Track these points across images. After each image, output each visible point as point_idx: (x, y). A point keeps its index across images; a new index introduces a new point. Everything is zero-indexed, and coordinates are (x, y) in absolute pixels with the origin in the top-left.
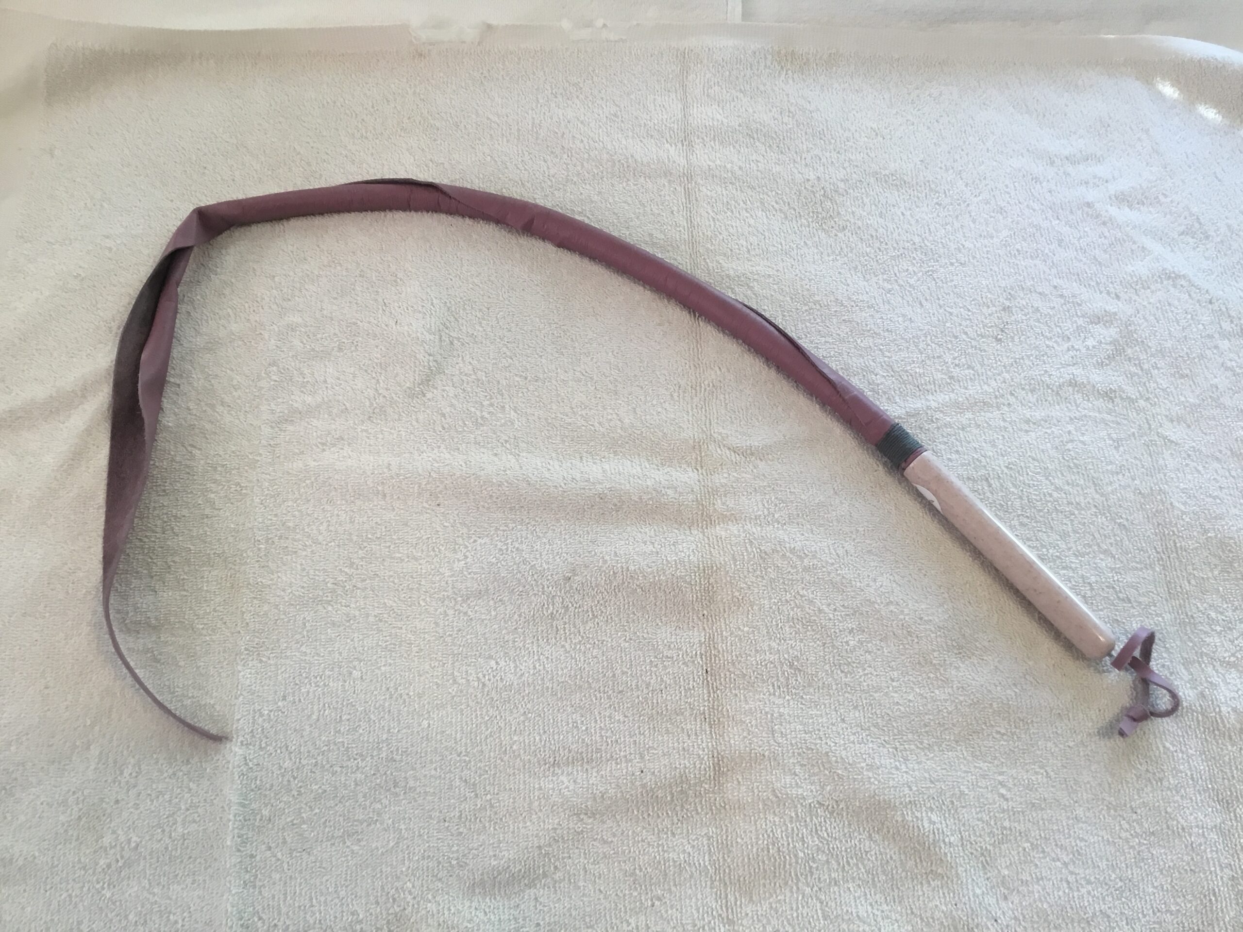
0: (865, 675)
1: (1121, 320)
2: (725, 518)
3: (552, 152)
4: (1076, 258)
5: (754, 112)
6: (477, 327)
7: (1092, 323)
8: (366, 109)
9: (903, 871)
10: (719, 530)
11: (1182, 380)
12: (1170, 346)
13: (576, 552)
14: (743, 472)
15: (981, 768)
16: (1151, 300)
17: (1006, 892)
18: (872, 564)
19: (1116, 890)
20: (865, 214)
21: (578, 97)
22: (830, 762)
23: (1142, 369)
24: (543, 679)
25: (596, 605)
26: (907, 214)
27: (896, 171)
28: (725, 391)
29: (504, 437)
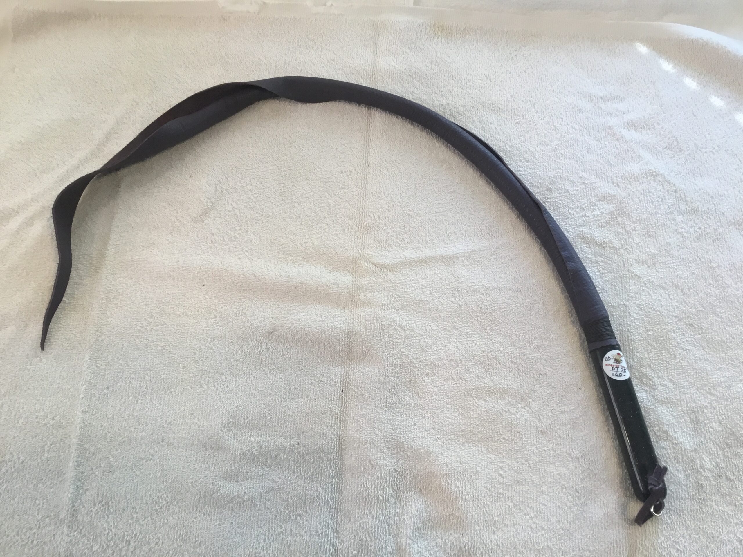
0: (432, 399)
1: (618, 200)
2: (364, 304)
4: (596, 160)
5: (415, 62)
6: (239, 184)
7: (600, 201)
9: (437, 512)
10: (359, 311)
11: (649, 239)
12: (645, 217)
13: (277, 317)
14: (379, 278)
15: (491, 458)
16: (638, 189)
17: (495, 530)
18: (445, 336)
19: (559, 535)
21: (313, 48)
22: (403, 447)
23: (625, 230)
24: (250, 388)
25: (285, 349)
26: (499, 128)
27: (495, 102)
28: (375, 229)
29: (246, 249)
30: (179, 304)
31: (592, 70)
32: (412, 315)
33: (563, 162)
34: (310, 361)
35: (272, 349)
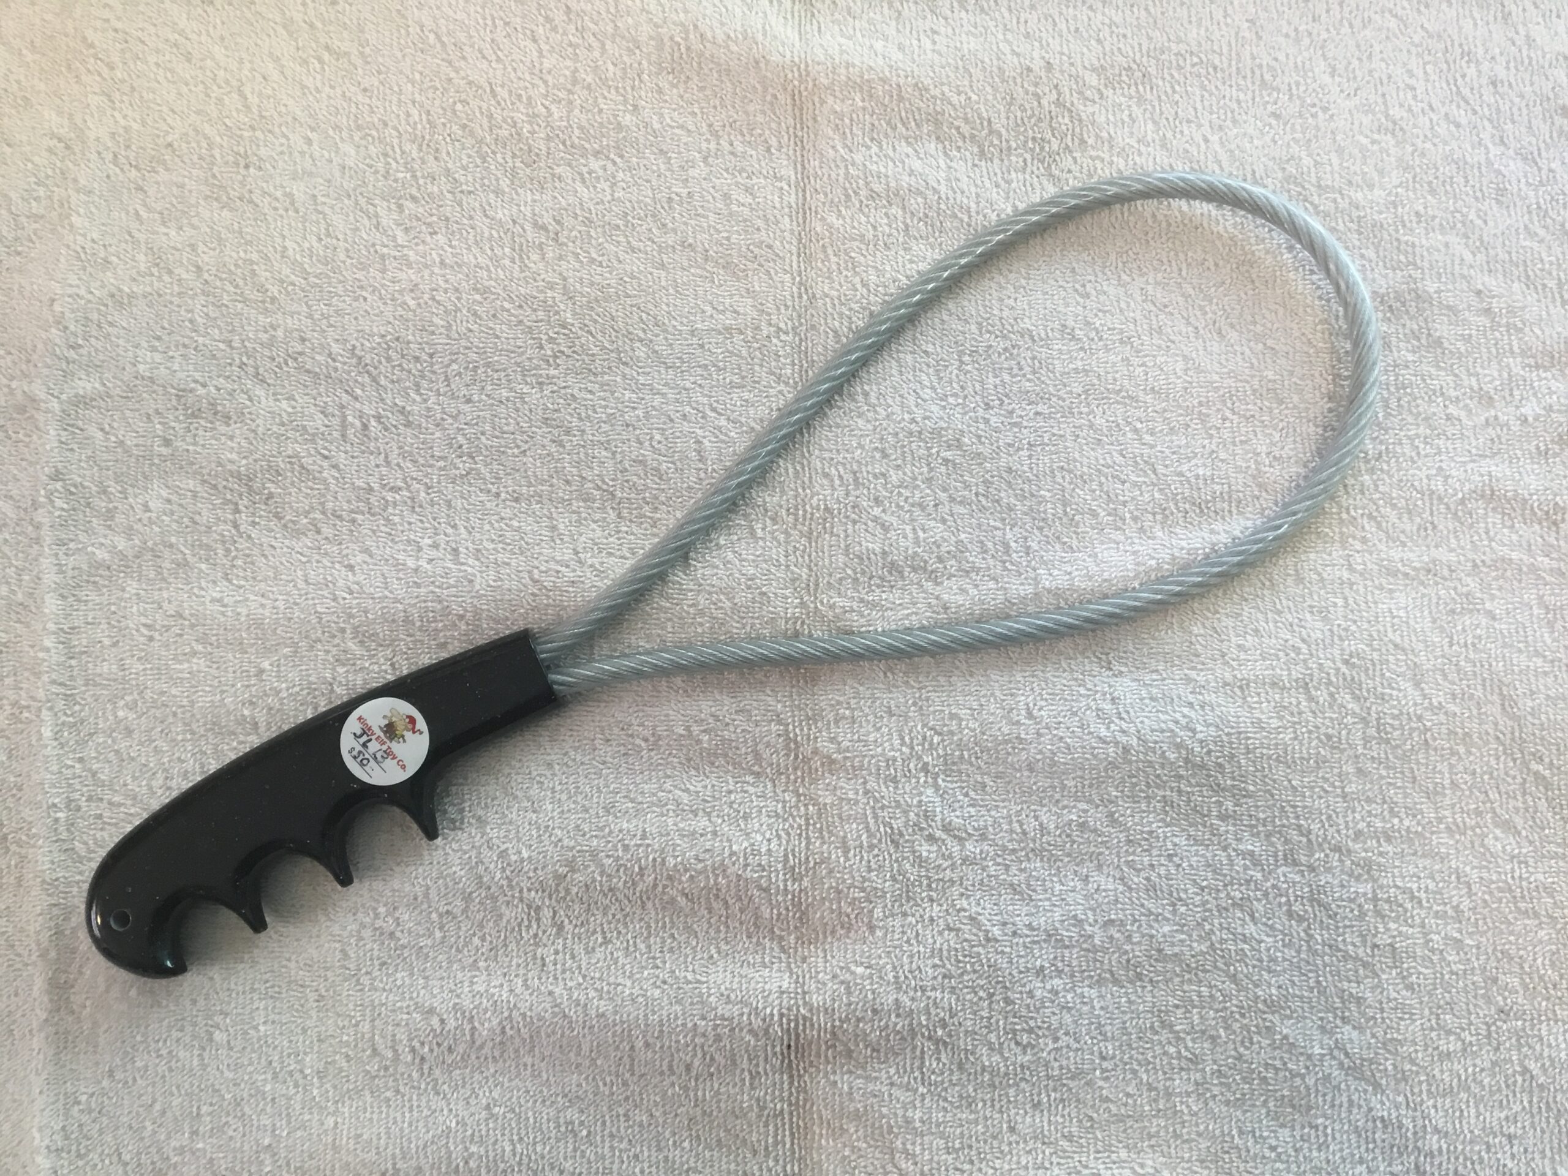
25: (610, 923)
32: (979, 786)
33: (1424, 242)
34: (687, 956)
35: (571, 927)
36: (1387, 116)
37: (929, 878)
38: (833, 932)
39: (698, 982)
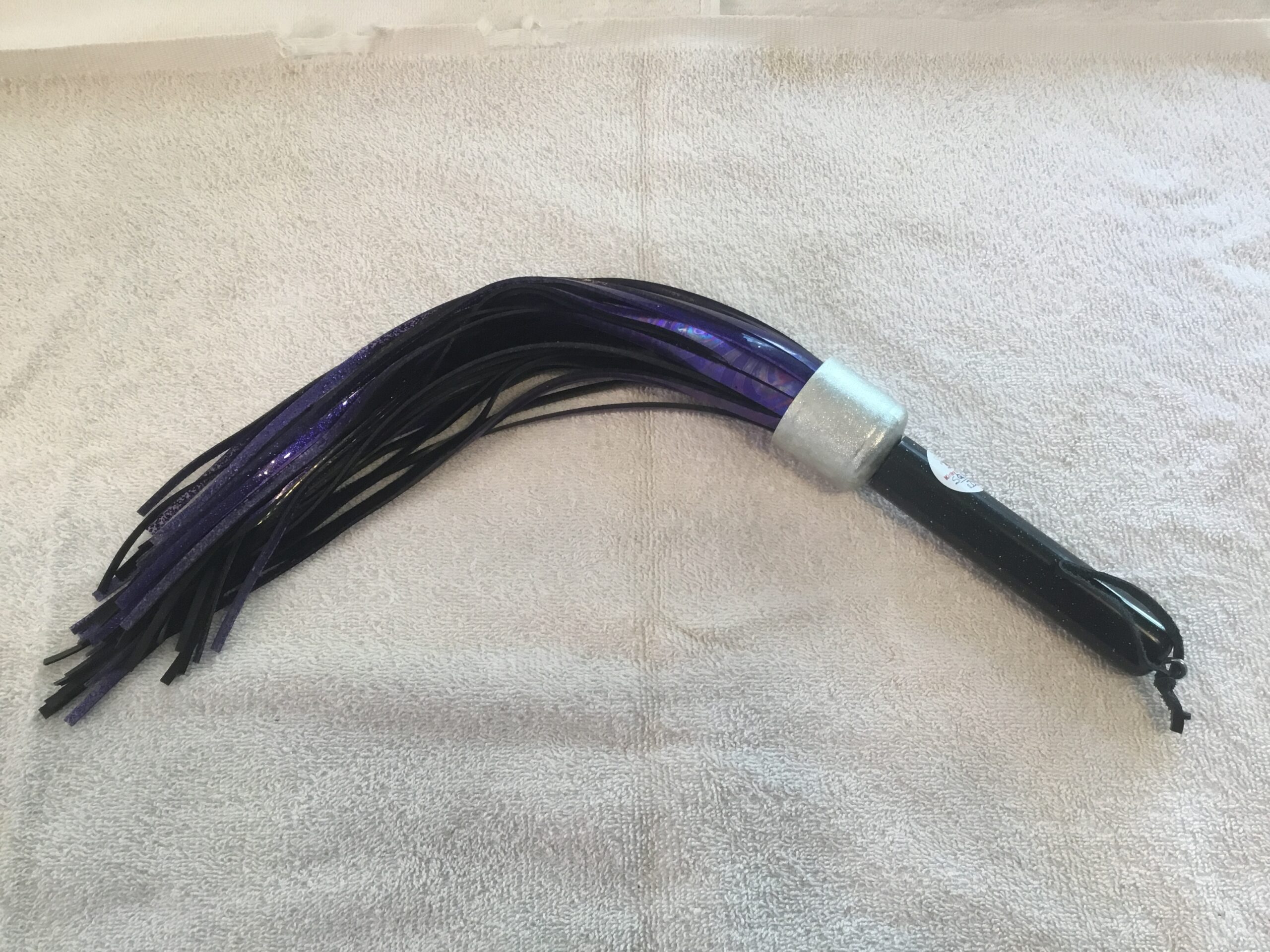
1: (1240, 433)
2: (671, 736)
3: (462, 203)
4: (1176, 340)
5: (736, 141)
7: (1198, 436)
8: (218, 148)
13: (463, 790)
14: (702, 666)
18: (880, 807)
20: (883, 282)
21: (499, 124)
25: (487, 873)
26: (942, 280)
27: (928, 219)
28: (682, 544)
29: (374, 617)
30: (219, 772)
31: (1135, 134)
32: (792, 755)
33: (1102, 349)
34: (552, 901)
35: (455, 877)
36: (1067, 265)
37: (754, 831)
38: (675, 878)
39: (562, 924)
